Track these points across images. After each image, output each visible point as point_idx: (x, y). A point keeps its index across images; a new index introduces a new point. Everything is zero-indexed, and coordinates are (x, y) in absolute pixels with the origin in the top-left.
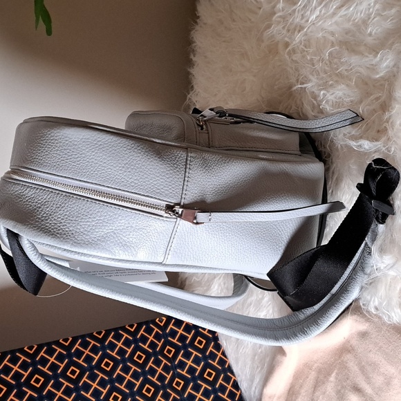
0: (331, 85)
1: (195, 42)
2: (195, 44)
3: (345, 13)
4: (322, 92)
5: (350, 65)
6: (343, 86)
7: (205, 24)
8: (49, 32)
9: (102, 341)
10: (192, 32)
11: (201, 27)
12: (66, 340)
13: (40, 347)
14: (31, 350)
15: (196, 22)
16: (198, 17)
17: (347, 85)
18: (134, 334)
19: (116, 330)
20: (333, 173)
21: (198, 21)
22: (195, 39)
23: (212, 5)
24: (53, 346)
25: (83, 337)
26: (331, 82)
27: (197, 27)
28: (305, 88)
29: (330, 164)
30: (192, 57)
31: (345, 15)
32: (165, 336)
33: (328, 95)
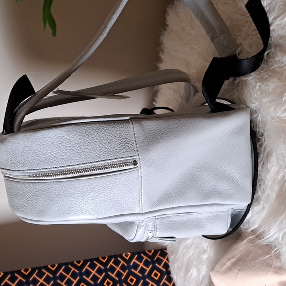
0: (266, 79)
1: (163, 44)
2: (163, 46)
3: (280, 22)
4: (258, 84)
5: (282, 63)
6: (276, 80)
7: (172, 30)
8: (54, 34)
9: (80, 268)
10: (162, 37)
11: (168, 32)
12: (53, 266)
13: (33, 270)
14: (26, 272)
15: (165, 29)
16: (167, 25)
17: (279, 79)
18: (105, 265)
19: (91, 260)
20: (265, 148)
21: (167, 28)
22: (163, 42)
23: (178, 16)
24: (43, 270)
25: (66, 264)
26: (266, 76)
27: (166, 33)
28: (246, 80)
29: (263, 141)
30: (161, 55)
31: (280, 24)
32: (129, 267)
33: (263, 86)
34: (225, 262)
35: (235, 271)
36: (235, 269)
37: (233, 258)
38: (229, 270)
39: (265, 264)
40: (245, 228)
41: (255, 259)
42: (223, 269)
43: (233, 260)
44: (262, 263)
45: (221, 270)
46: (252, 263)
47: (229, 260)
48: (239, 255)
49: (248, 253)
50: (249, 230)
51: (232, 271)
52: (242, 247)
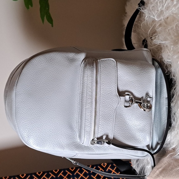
9: (73, 173)
24: (50, 173)
25: (64, 170)
34: (155, 170)
35: (161, 177)
36: (161, 175)
37: (160, 168)
38: (158, 176)
39: (178, 173)
40: (168, 147)
41: (172, 169)
42: (155, 175)
43: (160, 169)
44: (176, 172)
45: (153, 176)
46: (171, 172)
47: (158, 169)
48: (164, 166)
49: (169, 165)
50: (170, 149)
51: (159, 177)
52: (166, 160)
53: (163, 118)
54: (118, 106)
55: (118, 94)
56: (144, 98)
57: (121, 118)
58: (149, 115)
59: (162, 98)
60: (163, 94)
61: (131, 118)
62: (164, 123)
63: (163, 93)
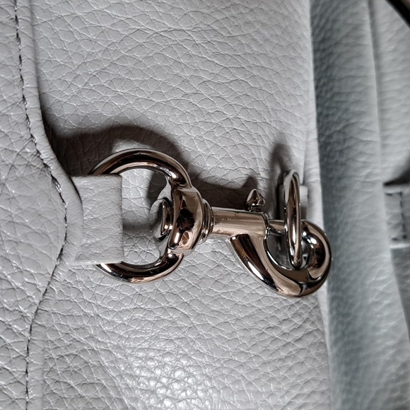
53: (385, 327)
54: (61, 275)
55: (47, 154)
56: (262, 186)
57: (88, 394)
58: (309, 327)
59: (357, 186)
60: (362, 153)
61: (178, 374)
62: (393, 368)
63: (361, 148)
